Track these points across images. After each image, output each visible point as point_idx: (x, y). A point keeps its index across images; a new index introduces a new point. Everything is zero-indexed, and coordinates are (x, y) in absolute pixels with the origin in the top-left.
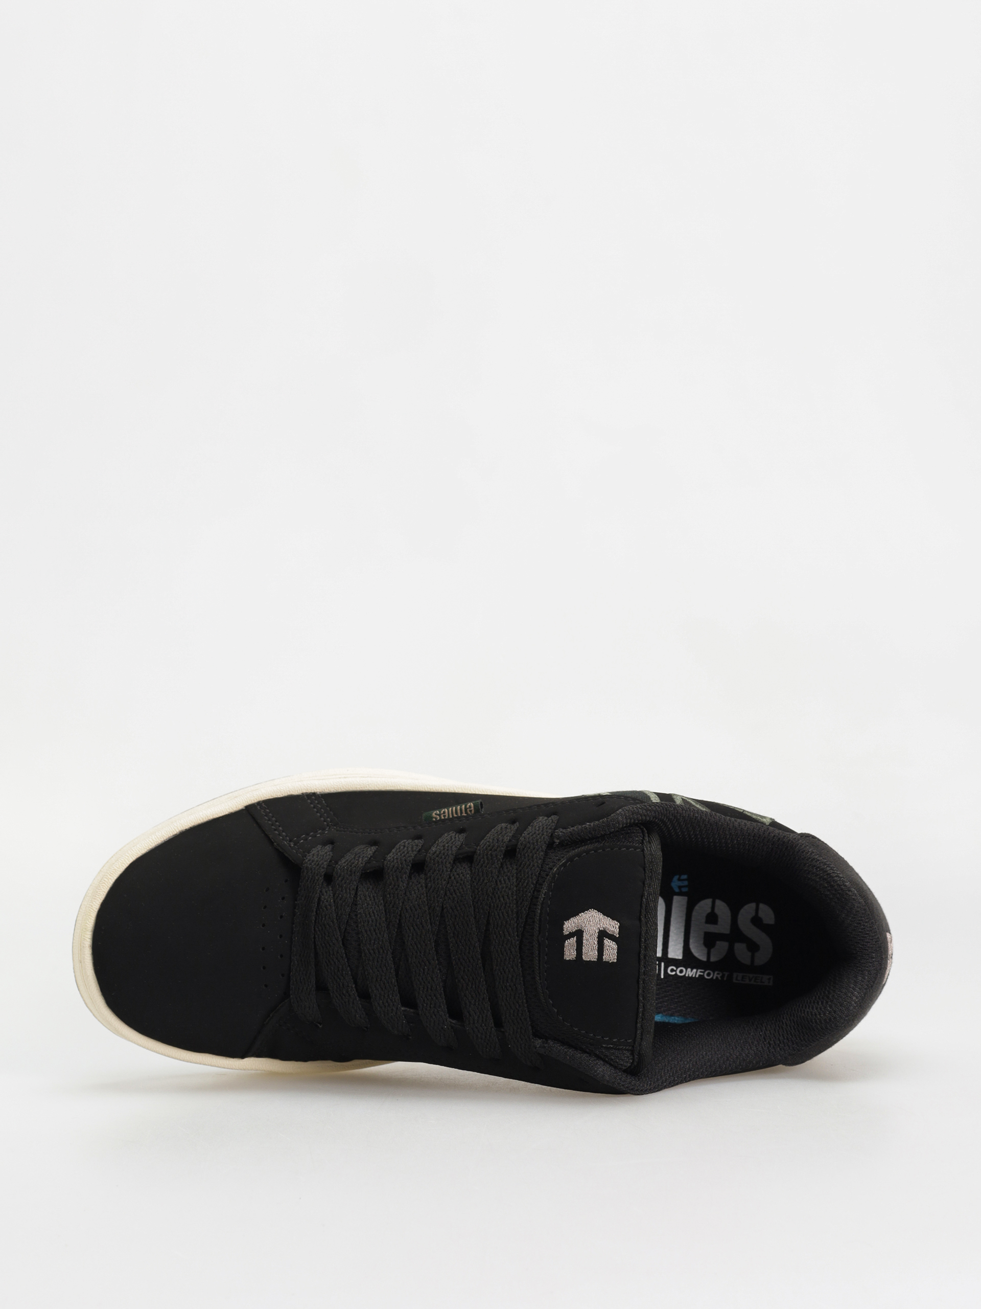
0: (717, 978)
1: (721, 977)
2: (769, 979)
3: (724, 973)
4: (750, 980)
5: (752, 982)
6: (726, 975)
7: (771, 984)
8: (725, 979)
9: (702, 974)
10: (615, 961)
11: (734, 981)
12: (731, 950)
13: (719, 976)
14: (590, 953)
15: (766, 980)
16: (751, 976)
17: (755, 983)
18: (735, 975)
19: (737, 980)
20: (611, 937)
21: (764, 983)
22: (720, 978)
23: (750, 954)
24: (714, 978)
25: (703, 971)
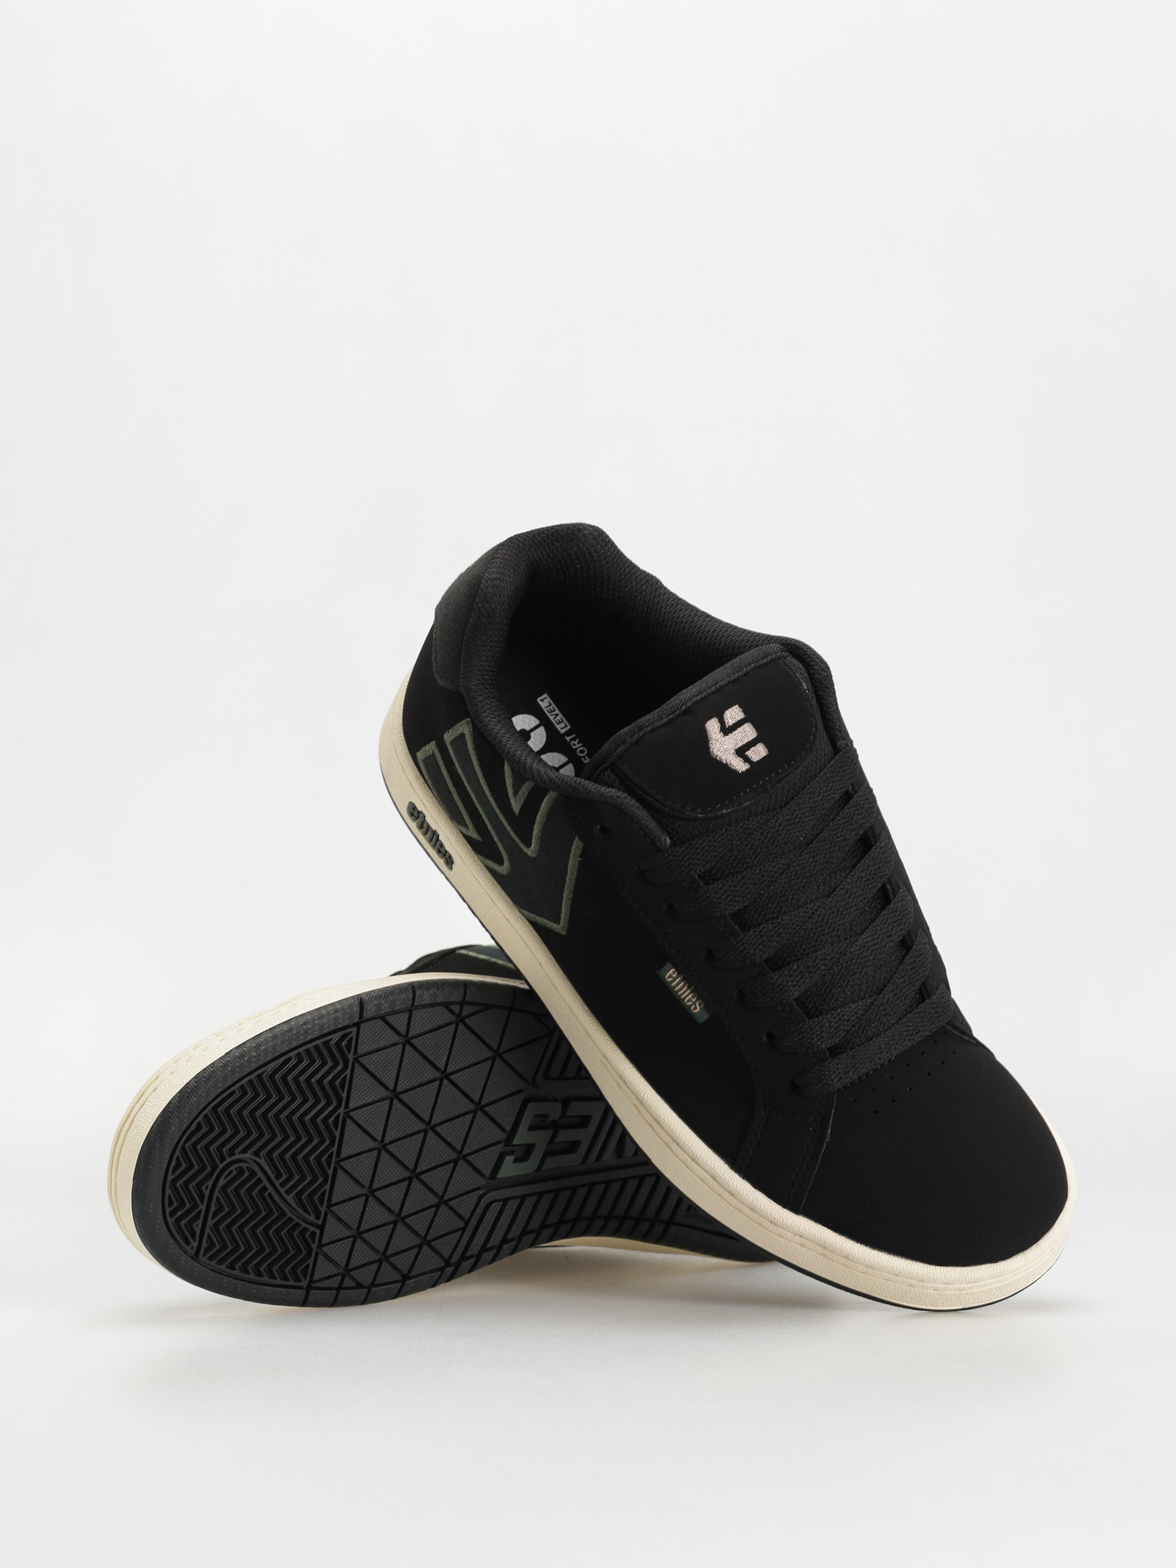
0: (579, 743)
1: (575, 740)
2: (542, 700)
3: (569, 741)
4: (557, 715)
5: (557, 711)
6: (570, 738)
7: (545, 695)
8: (574, 736)
9: (586, 757)
10: (737, 706)
11: (569, 727)
12: (544, 751)
13: (576, 743)
14: (748, 732)
15: (545, 702)
16: (552, 718)
17: (556, 708)
18: (562, 731)
19: (566, 726)
20: (722, 722)
21: (549, 702)
22: (577, 740)
23: (532, 734)
24: (581, 745)
25: (582, 759)
